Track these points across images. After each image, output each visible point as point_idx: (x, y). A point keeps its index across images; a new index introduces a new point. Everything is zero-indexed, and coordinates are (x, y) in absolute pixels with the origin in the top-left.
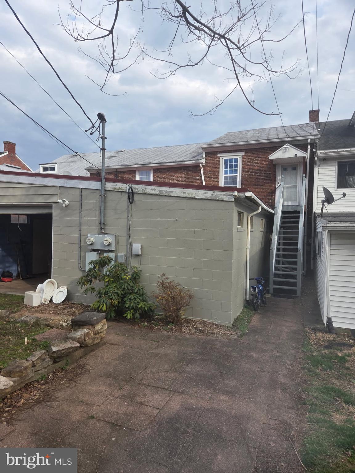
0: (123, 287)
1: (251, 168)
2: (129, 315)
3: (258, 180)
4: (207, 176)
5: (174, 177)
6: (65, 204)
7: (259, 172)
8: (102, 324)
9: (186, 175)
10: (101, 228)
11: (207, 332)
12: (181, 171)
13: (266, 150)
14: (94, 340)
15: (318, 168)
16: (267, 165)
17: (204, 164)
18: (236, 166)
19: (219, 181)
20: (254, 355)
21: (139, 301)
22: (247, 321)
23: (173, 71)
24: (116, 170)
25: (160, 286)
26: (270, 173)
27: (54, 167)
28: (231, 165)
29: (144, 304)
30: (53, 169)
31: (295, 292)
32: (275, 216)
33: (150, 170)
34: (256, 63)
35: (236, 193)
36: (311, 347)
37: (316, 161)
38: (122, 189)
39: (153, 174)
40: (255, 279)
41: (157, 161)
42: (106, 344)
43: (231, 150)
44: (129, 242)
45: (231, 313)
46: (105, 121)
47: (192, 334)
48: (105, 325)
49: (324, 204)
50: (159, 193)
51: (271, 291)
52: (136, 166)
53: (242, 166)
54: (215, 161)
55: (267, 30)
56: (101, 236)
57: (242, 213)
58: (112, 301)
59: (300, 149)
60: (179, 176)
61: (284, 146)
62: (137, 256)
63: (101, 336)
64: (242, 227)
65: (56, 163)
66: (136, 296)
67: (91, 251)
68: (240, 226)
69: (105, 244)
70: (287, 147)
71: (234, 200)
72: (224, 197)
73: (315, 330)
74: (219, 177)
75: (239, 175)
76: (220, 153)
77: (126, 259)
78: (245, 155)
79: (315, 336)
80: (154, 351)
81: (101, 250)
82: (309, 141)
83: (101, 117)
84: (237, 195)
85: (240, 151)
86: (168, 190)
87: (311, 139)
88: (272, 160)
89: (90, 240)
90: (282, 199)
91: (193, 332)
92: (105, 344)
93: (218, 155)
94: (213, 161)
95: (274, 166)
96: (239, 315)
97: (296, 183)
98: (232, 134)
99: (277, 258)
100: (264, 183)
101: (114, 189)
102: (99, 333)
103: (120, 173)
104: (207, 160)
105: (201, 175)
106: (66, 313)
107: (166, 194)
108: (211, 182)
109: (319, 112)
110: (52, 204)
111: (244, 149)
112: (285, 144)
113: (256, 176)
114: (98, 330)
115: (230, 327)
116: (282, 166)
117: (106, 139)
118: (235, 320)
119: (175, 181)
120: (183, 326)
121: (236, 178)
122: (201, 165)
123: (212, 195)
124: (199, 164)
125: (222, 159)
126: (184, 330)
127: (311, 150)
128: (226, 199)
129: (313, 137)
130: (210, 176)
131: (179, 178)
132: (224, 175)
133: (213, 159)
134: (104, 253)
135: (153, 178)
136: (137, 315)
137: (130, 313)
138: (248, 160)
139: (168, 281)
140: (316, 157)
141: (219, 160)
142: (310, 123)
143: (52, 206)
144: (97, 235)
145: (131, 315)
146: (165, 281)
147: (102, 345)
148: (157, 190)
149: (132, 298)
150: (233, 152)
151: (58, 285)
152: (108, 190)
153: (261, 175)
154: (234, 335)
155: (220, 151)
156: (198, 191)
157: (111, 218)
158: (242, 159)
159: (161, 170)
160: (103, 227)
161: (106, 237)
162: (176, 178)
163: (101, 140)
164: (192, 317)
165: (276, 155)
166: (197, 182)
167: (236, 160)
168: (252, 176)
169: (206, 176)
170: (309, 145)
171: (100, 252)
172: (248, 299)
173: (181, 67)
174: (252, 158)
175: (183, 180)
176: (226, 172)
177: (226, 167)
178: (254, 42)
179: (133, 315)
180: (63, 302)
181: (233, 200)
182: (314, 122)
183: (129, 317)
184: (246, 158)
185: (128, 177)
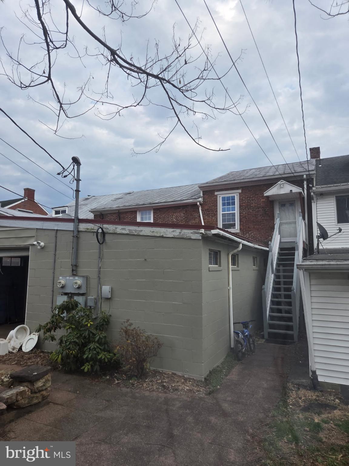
0: (83, 335)
1: (248, 205)
2: (86, 368)
3: (256, 216)
4: (206, 214)
5: (174, 216)
6: (41, 246)
7: (256, 209)
8: (44, 380)
9: (185, 213)
10: (73, 270)
11: (170, 389)
12: (180, 210)
13: (262, 187)
14: (31, 400)
15: (315, 203)
16: (264, 201)
17: (202, 203)
18: (233, 204)
19: (217, 219)
20: (213, 419)
21: (99, 350)
22: (225, 373)
23: (117, 112)
24: (119, 211)
25: (124, 333)
26: (267, 210)
27: (66, 210)
28: (229, 202)
29: (104, 355)
30: (64, 212)
31: (291, 337)
32: (270, 254)
33: (151, 210)
34: (198, 101)
35: (202, 231)
36: (285, 410)
37: (313, 196)
38: (94, 230)
39: (153, 214)
40: (241, 323)
41: (157, 201)
42: (51, 403)
43: (228, 188)
44: (100, 284)
45: (203, 364)
46: (79, 164)
47: (153, 391)
48: (49, 381)
49: (319, 240)
50: (129, 232)
51: (266, 336)
52: (137, 206)
53: (240, 203)
54: (212, 199)
55: (206, 69)
56: (72, 278)
57: (220, 251)
58: (70, 351)
59: (297, 186)
60: (178, 215)
61: (279, 183)
62: (108, 299)
63: (42, 394)
64: (220, 266)
65: (67, 206)
66: (96, 346)
67: (62, 295)
68: (217, 265)
69: (75, 287)
70: (281, 183)
71: (202, 238)
72: (192, 234)
73: (299, 386)
74: (217, 215)
75: (237, 212)
76: (217, 191)
77: (96, 303)
78: (242, 193)
79: (297, 393)
80: (99, 414)
81: (71, 294)
82: (305, 176)
83: (76, 161)
84: (203, 233)
85: (237, 188)
86: (137, 229)
87: (306, 175)
88: (268, 197)
89: (60, 283)
90: (279, 235)
91: (155, 388)
92: (48, 403)
93: (216, 193)
94: (211, 199)
95: (271, 202)
96: (218, 366)
97: (295, 219)
98: (234, 173)
99: (274, 298)
100: (263, 219)
101: (86, 230)
102: (40, 391)
103: (122, 213)
104: (204, 198)
105: (200, 213)
106: (29, 363)
107: (136, 234)
108: (209, 219)
109: (319, 149)
110: (29, 247)
111: (241, 187)
112: (280, 181)
113: (254, 212)
114: (38, 387)
115: (202, 381)
116: (279, 202)
117: (80, 181)
118: (210, 372)
119: (174, 220)
120: (146, 380)
121: (234, 215)
122: (198, 203)
123: (180, 233)
124: (197, 202)
125: (220, 197)
126: (147, 386)
127: (308, 186)
128: (194, 237)
129: (308, 173)
130: (208, 214)
131: (178, 217)
132: (221, 213)
133: (210, 197)
134: (74, 297)
135: (154, 217)
136: (97, 367)
137: (88, 365)
138: (245, 197)
139: (132, 328)
140: (312, 192)
141: (217, 198)
142: (312, 159)
143: (29, 249)
144: (69, 278)
145: (89, 367)
146: (128, 328)
147: (45, 405)
148: (127, 230)
149: (91, 348)
150: (230, 190)
151: (30, 331)
152: (81, 231)
153: (259, 212)
154: (201, 393)
155: (218, 190)
156: (166, 229)
157: (83, 260)
158: (239, 196)
159: (161, 210)
160: (74, 269)
161: (76, 280)
162: (175, 217)
163: (75, 182)
164: (163, 369)
165: (271, 192)
166: (196, 220)
167: (233, 198)
168: (250, 212)
169: (204, 214)
170: (305, 181)
171: (70, 295)
172: (232, 346)
173: (124, 108)
174: (249, 195)
175: (182, 218)
176: (224, 210)
177: (224, 204)
178: (193, 81)
179: (92, 366)
180: (32, 350)
181: (200, 238)
182: (315, 159)
183: (86, 370)
184: (243, 196)
185: (129, 217)
